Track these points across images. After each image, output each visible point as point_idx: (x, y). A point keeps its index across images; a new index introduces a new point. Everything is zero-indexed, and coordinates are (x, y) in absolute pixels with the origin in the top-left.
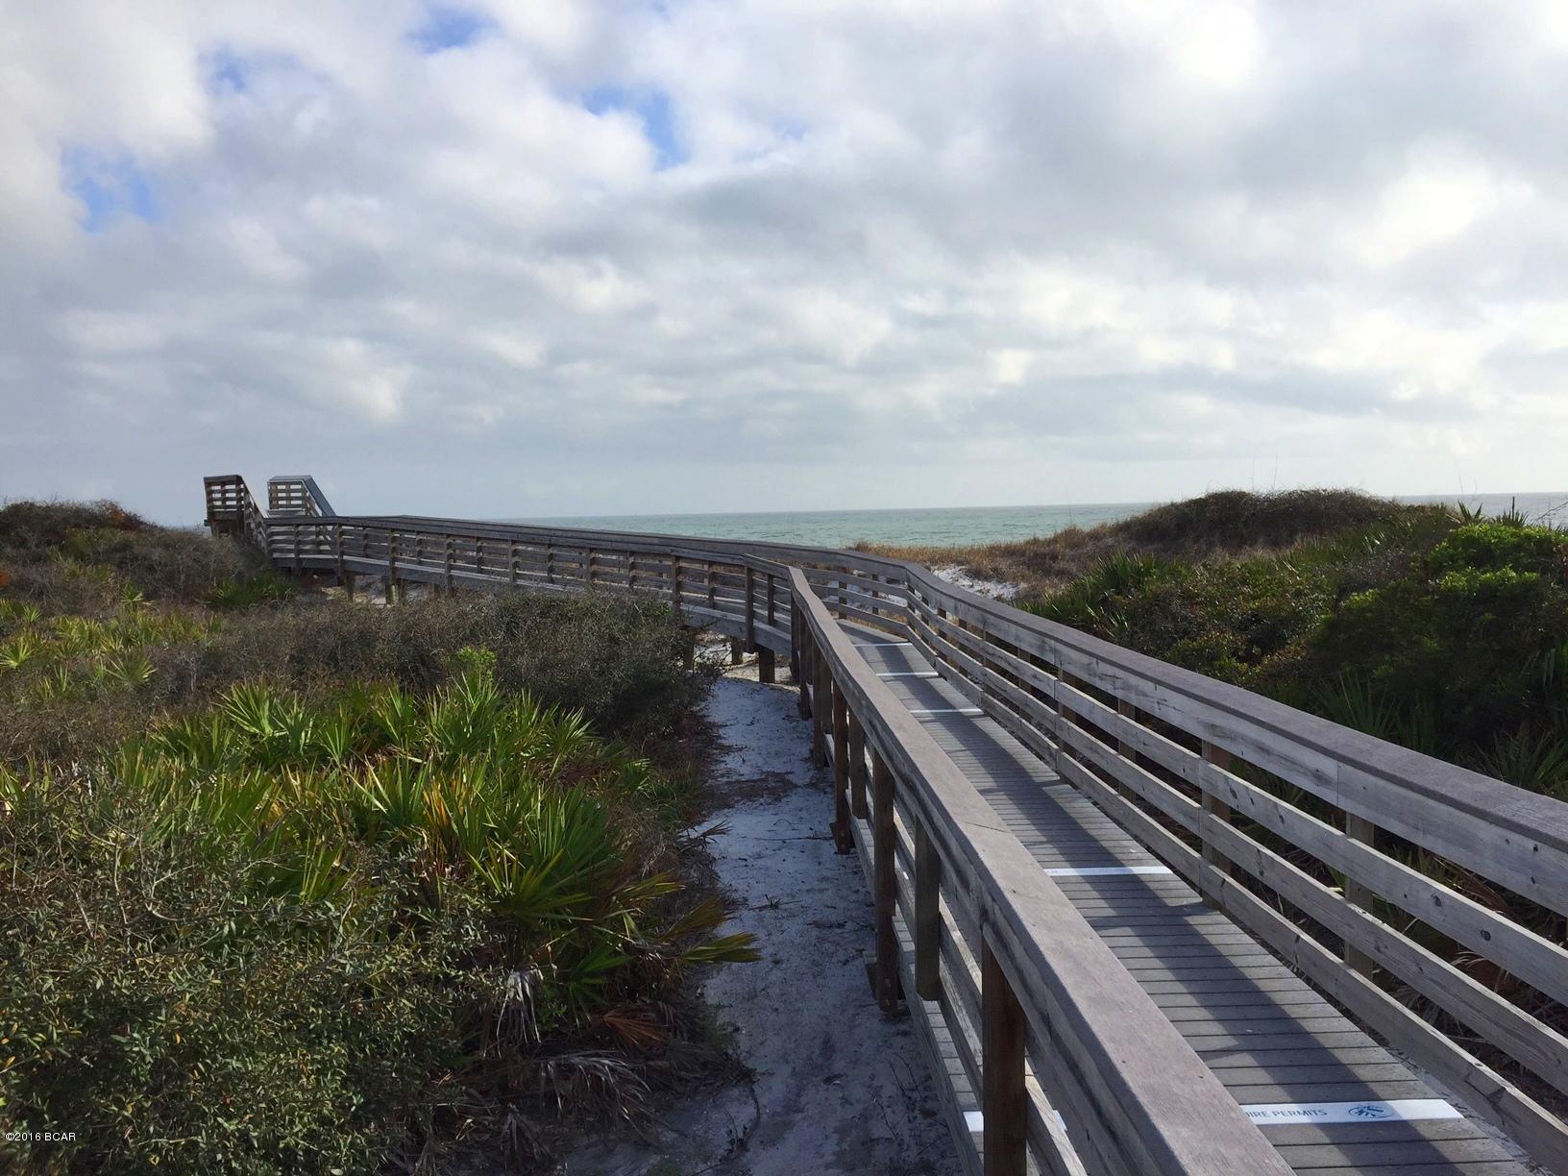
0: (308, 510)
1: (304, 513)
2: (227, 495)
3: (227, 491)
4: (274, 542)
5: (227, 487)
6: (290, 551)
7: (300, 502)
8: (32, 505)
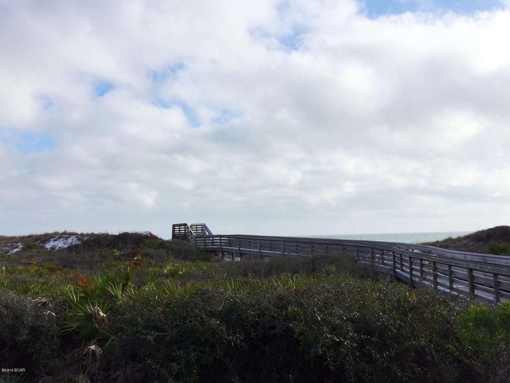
0: (204, 233)
1: (202, 234)
2: (181, 229)
3: (181, 228)
4: (197, 243)
5: (181, 227)
6: (202, 245)
7: (201, 231)
8: (128, 233)
